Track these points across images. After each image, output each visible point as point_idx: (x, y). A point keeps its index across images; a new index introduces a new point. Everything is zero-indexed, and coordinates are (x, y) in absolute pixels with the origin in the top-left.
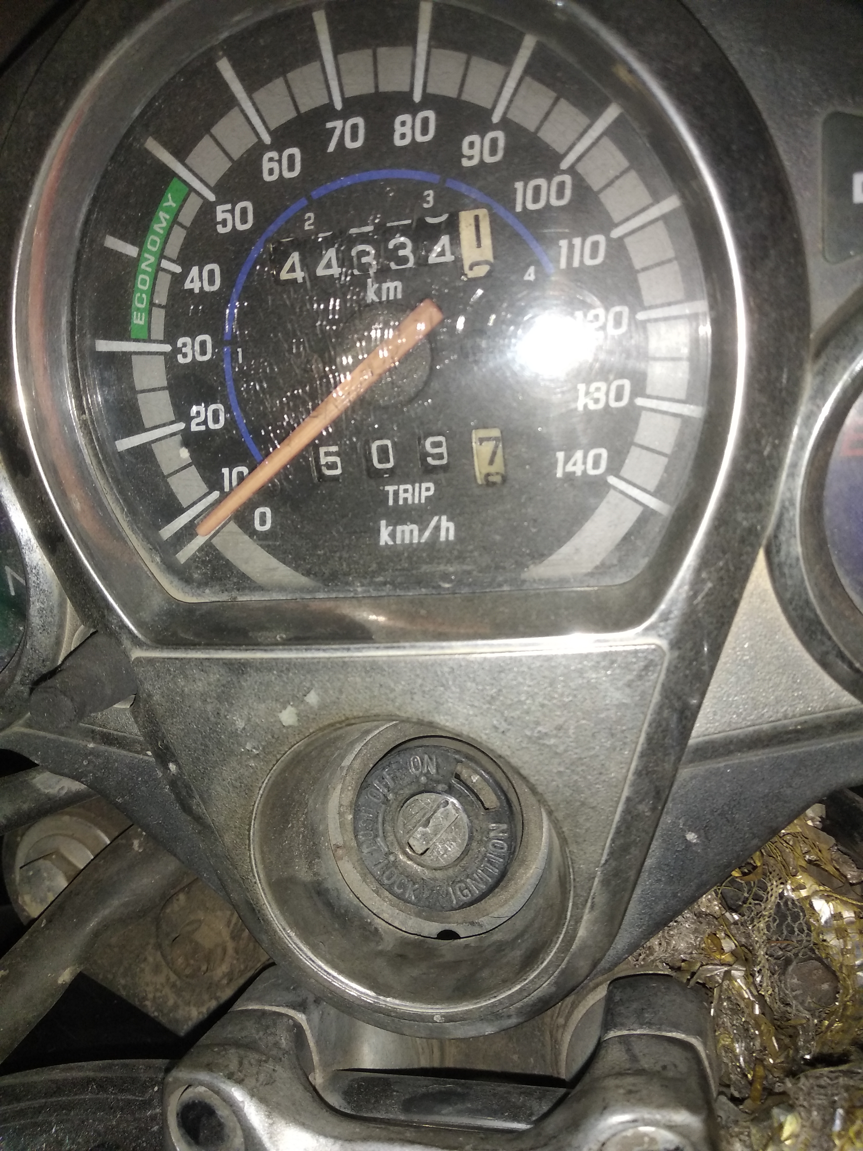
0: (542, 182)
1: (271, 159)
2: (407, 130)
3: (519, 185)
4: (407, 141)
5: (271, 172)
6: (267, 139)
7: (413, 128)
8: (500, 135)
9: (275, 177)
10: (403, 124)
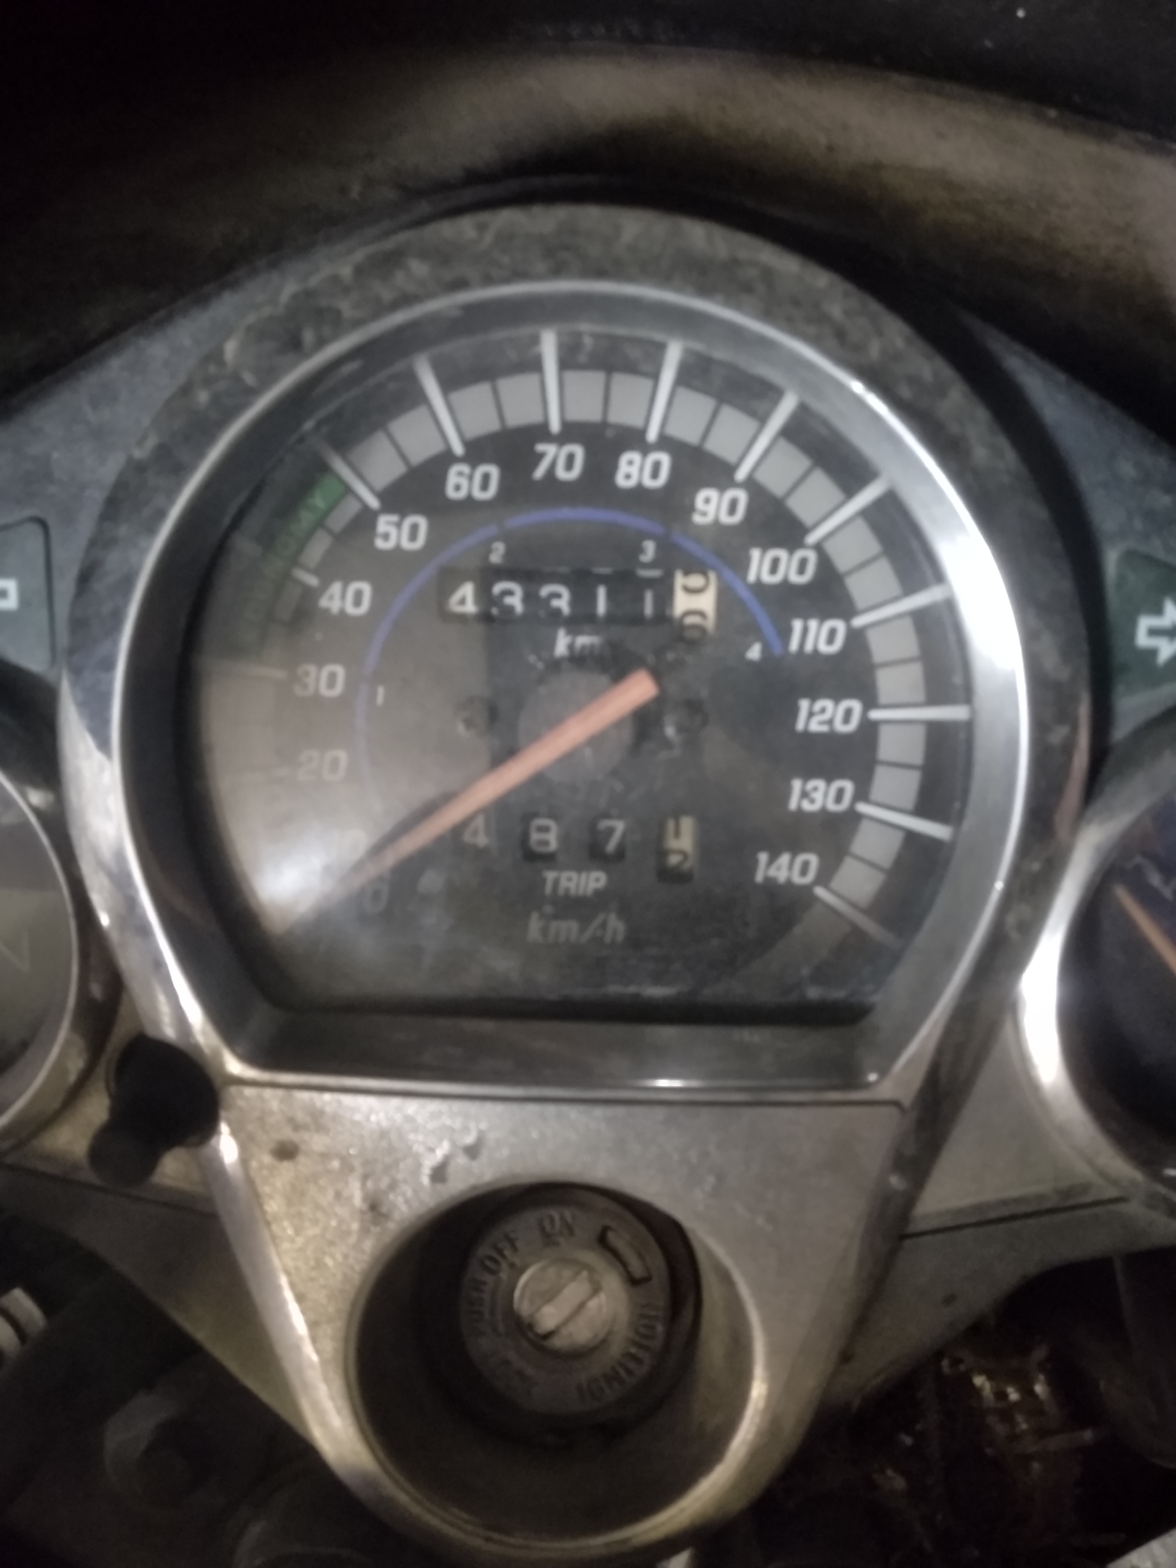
0: (782, 554)
1: (460, 474)
2: (634, 470)
3: (755, 553)
4: (631, 483)
5: (458, 488)
6: (458, 449)
7: (641, 469)
8: (742, 497)
9: (462, 494)
10: (630, 463)
